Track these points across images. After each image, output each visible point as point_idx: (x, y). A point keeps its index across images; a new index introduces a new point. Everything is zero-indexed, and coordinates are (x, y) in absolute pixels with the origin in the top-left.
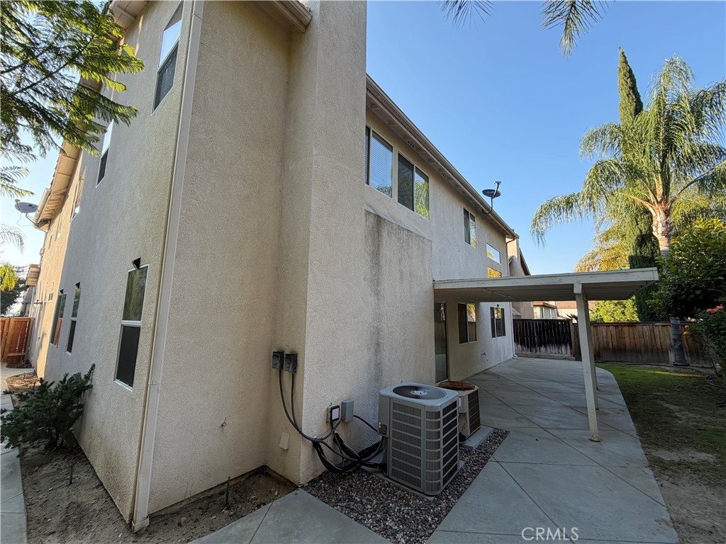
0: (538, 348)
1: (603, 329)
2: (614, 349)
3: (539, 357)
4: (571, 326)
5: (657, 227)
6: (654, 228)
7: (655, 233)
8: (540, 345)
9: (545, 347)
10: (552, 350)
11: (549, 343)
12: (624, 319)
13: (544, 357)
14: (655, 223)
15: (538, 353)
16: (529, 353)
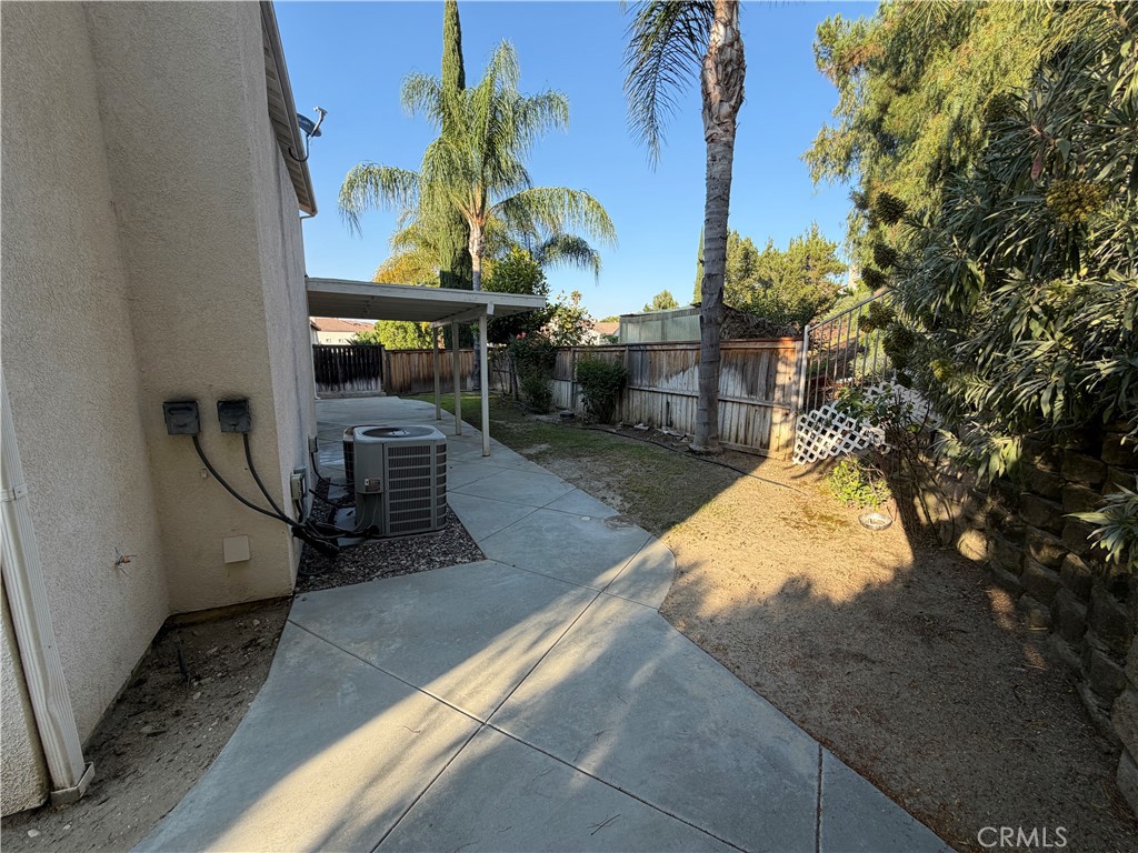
0: (341, 386)
1: (415, 357)
2: (424, 379)
3: (343, 397)
4: (384, 354)
5: (473, 243)
6: (471, 245)
7: (470, 251)
8: (344, 382)
9: (352, 383)
10: (360, 386)
11: (356, 377)
12: (404, 346)
13: (350, 396)
14: (471, 239)
15: (342, 392)
16: (329, 393)
